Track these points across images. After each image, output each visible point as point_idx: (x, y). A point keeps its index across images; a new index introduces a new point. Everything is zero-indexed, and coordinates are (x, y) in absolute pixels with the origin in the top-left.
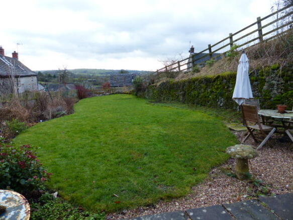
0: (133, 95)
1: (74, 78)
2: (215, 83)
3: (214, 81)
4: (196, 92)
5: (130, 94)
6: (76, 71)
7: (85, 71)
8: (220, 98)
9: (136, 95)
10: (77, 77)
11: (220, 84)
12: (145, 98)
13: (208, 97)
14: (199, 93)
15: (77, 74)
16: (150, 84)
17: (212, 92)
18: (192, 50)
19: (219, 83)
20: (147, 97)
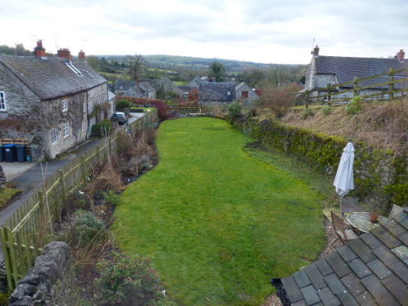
0: (228, 121)
1: (149, 67)
2: (326, 145)
3: (325, 143)
4: (303, 148)
5: (224, 119)
6: (151, 57)
7: (163, 58)
8: (329, 164)
9: (232, 123)
10: (153, 67)
11: (331, 148)
12: (242, 131)
13: (316, 159)
14: (307, 150)
15: (153, 61)
16: (250, 116)
17: (321, 154)
18: (316, 51)
19: (329, 147)
20: (245, 132)
